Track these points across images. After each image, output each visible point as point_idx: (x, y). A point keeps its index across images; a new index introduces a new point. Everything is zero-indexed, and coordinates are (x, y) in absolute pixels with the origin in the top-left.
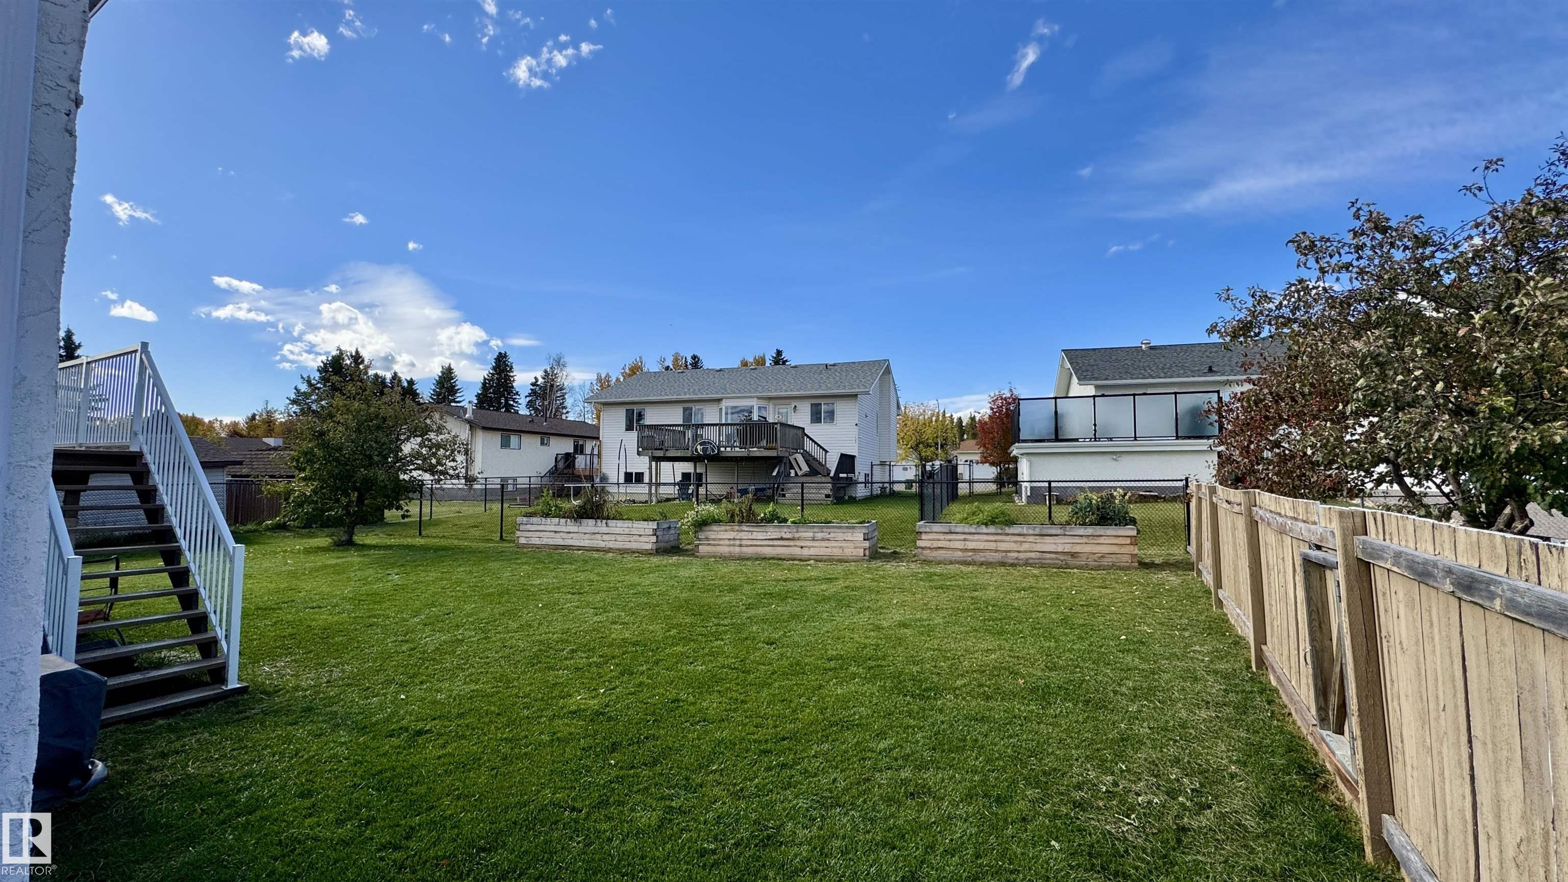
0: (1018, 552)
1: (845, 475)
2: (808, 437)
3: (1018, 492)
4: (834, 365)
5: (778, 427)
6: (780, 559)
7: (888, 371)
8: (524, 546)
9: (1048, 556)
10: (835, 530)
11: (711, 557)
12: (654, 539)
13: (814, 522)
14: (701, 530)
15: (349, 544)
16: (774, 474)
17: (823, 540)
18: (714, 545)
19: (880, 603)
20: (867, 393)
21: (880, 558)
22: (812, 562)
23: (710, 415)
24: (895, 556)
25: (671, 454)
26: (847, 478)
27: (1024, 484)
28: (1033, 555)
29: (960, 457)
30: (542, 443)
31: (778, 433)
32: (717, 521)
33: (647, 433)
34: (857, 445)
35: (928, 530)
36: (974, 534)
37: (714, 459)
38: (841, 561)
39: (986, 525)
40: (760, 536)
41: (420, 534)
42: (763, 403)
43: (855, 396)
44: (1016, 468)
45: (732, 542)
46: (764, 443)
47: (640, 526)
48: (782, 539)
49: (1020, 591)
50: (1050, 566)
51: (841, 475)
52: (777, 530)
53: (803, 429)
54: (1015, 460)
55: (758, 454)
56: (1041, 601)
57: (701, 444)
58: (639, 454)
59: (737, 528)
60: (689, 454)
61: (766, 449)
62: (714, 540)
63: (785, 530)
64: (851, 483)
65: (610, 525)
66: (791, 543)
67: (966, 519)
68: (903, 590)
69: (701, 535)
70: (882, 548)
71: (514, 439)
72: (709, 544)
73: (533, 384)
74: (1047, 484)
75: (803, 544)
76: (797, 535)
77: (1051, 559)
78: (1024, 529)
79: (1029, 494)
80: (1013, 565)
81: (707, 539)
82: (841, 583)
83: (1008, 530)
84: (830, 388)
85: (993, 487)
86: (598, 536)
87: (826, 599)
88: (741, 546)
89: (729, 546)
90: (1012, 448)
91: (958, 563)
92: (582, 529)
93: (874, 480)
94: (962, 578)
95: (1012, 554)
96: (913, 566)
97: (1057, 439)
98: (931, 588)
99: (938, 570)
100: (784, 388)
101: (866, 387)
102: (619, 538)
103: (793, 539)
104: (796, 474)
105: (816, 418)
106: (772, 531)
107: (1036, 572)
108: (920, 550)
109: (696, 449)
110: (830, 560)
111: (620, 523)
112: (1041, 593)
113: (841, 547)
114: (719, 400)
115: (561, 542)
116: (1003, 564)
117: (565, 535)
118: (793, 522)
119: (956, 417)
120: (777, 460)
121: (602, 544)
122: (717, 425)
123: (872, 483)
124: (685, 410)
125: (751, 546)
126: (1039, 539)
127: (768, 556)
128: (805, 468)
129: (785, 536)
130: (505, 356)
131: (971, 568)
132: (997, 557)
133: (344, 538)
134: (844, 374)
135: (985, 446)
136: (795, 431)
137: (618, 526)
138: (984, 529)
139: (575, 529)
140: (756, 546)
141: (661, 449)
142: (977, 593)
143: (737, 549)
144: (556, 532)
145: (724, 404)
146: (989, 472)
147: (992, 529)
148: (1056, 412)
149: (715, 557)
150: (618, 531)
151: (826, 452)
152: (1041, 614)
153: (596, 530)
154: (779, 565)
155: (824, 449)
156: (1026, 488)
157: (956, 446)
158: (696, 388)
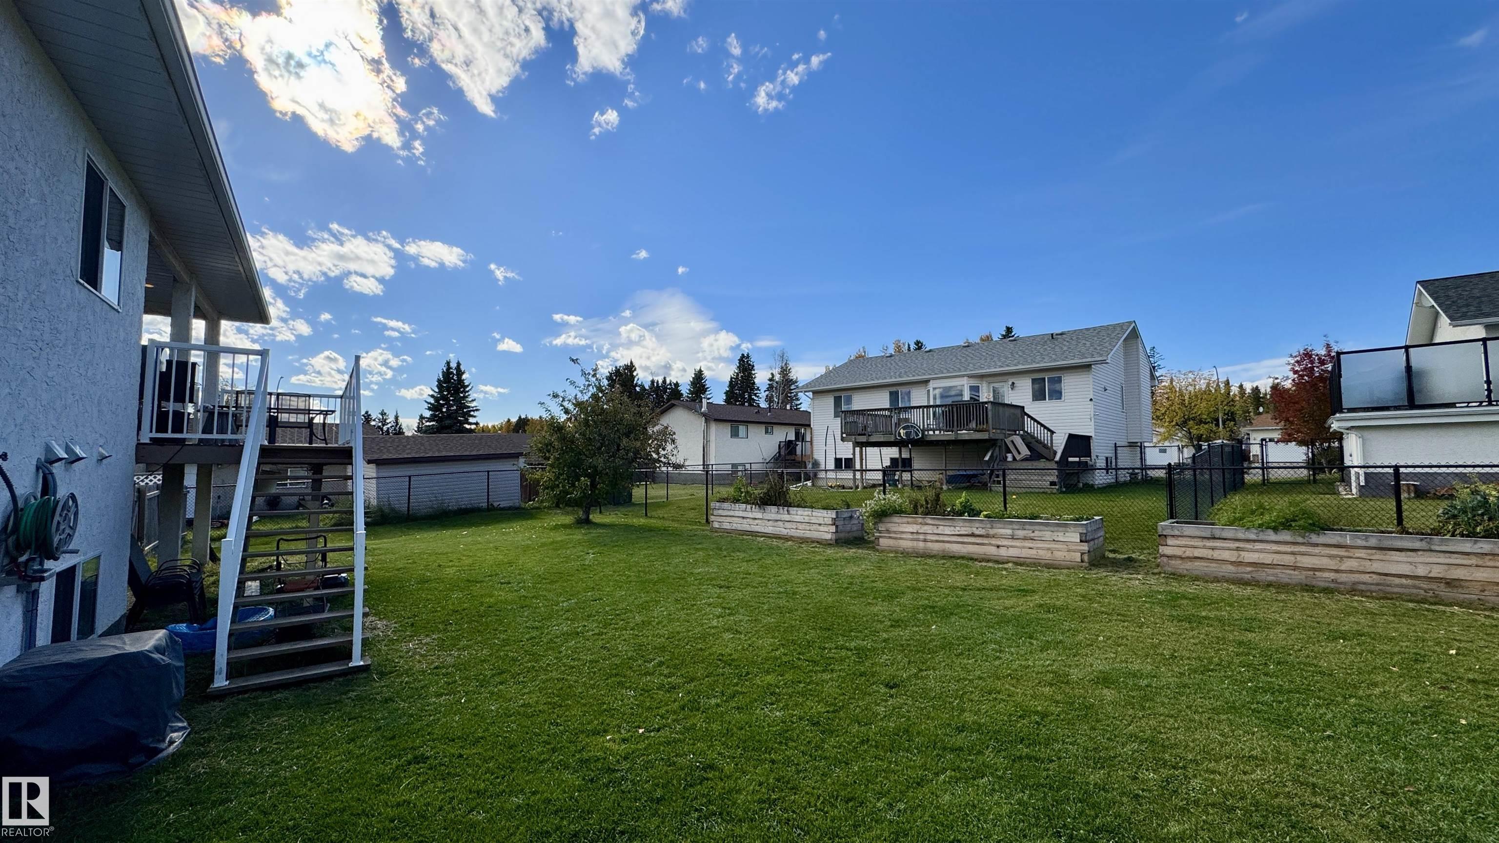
0: (1337, 571)
1: (1077, 459)
2: (1029, 416)
3: (1345, 480)
4: (1061, 334)
5: (989, 406)
6: (972, 559)
7: (1134, 335)
8: (716, 530)
9: (1397, 581)
10: (1042, 527)
11: (892, 552)
12: (833, 529)
13: (1015, 517)
14: (881, 521)
15: (585, 522)
16: (987, 458)
17: (1025, 539)
18: (896, 538)
19: (1080, 637)
20: (1104, 362)
21: (1106, 566)
22: (1010, 565)
23: (918, 397)
24: (1129, 564)
25: (873, 439)
26: (1079, 463)
27: (1353, 471)
28: (1366, 578)
29: (1253, 436)
30: (767, 432)
31: (990, 414)
32: (898, 511)
33: (850, 419)
34: (1092, 423)
35: (1177, 533)
36: (1254, 541)
37: (921, 443)
38: (1049, 566)
39: (1275, 529)
40: (948, 531)
41: (646, 515)
42: (974, 382)
43: (1087, 367)
44: (1341, 448)
45: (915, 536)
46: (973, 425)
47: (820, 514)
48: (973, 535)
49: (1336, 639)
50: (1400, 597)
51: (1071, 459)
52: (967, 524)
53: (1023, 408)
54: (1339, 436)
55: (967, 438)
56: (1379, 662)
57: (904, 428)
58: (843, 439)
59: (920, 520)
60: (892, 439)
61: (975, 431)
62: (895, 532)
63: (977, 525)
64: (1088, 468)
65: (791, 512)
66: (985, 541)
67: (1241, 519)
68: (1124, 617)
69: (882, 527)
70: (1113, 551)
71: (742, 429)
72: (890, 537)
73: (770, 380)
74: (1391, 471)
75: (999, 543)
76: (992, 532)
77: (1402, 586)
78: (1348, 539)
79: (1362, 484)
80: (1327, 591)
81: (888, 531)
82: (1037, 599)
83: (1314, 538)
84: (1055, 360)
85: (1303, 473)
86: (780, 523)
87: (1003, 621)
88: (925, 541)
89: (912, 540)
90: (1330, 421)
91: (1227, 581)
92: (768, 516)
93: (1121, 464)
94: (1231, 605)
95: (1326, 574)
96: (1152, 580)
97: (1412, 404)
98: (1172, 618)
99: (1191, 589)
100: (1000, 364)
101: (1101, 355)
102: (800, 526)
103: (987, 536)
104: (1014, 459)
105: (1039, 396)
106: (961, 526)
107: (1371, 605)
108: (1165, 559)
109: (899, 433)
110: (1035, 564)
111: (800, 511)
112: (1379, 647)
113: (1049, 549)
114: (926, 382)
115: (748, 528)
116: (1308, 588)
117: (751, 522)
118: (986, 516)
119: (1248, 387)
120: (991, 443)
121: (784, 532)
122: (925, 407)
123: (1117, 469)
124: (891, 393)
125: (937, 541)
126: (1378, 555)
127: (957, 555)
128: (1025, 451)
129: (977, 532)
130: (748, 356)
131: (1248, 591)
132: (1298, 577)
133: (583, 517)
134: (1074, 343)
135: (1287, 420)
136: (1012, 410)
137: (800, 514)
138: (1271, 536)
139: (759, 515)
140: (943, 542)
141: (864, 435)
142: (1250, 636)
143: (921, 545)
144: (743, 518)
145: (932, 385)
146: (1296, 453)
147: (1286, 536)
148: (1409, 368)
149: (896, 552)
150: (798, 518)
151: (1052, 432)
152: (1377, 691)
153: (778, 517)
154: (967, 566)
155: (1049, 430)
156: (1357, 478)
157: (1248, 421)
158: (903, 371)
